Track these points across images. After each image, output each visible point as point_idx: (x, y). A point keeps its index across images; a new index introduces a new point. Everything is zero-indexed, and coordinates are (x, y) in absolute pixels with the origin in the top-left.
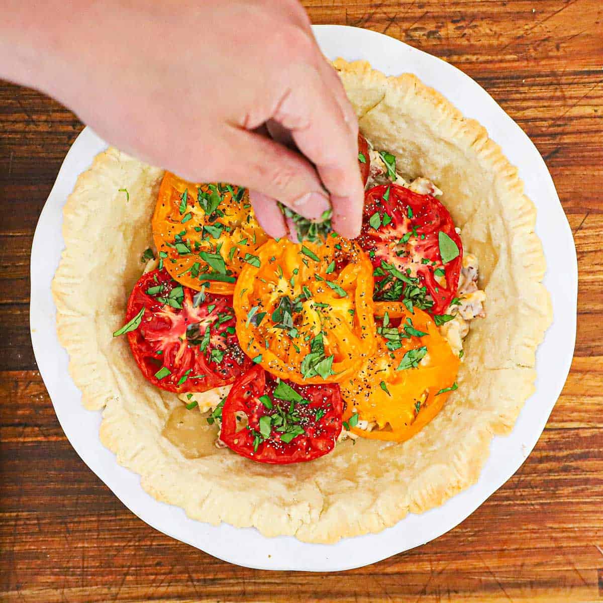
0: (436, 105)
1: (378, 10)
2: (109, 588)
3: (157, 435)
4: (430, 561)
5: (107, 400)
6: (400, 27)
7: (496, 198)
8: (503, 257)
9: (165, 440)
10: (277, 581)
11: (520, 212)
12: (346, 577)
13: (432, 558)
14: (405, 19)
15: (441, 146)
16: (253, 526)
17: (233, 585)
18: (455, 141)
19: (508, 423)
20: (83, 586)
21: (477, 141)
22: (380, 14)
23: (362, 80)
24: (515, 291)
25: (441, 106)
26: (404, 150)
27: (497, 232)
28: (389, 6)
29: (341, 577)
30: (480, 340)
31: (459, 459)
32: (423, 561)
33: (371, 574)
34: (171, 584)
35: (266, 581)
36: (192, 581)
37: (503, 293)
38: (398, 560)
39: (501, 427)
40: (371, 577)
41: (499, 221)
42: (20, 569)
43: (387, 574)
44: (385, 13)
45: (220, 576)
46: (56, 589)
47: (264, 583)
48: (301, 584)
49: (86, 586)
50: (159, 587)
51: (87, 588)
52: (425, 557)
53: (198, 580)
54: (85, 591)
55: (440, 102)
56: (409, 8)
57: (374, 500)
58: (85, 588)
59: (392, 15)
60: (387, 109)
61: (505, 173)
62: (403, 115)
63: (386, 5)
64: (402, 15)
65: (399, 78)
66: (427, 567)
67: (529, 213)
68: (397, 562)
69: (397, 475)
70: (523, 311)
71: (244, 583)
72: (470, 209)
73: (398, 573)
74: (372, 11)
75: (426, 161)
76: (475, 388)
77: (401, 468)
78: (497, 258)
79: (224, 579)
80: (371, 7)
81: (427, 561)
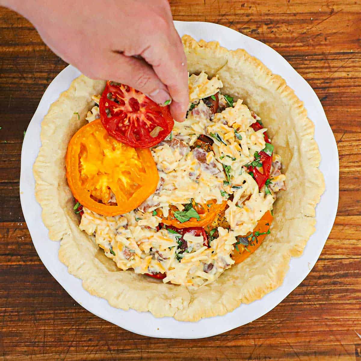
0: (257, 67)
1: (223, 18)
2: (59, 355)
3: (92, 257)
4: (254, 339)
5: (63, 235)
6: (236, 27)
7: (292, 120)
8: (296, 155)
9: (97, 260)
10: (162, 351)
11: (305, 127)
12: (203, 349)
13: (255, 337)
14: (238, 23)
15: (260, 91)
16: (149, 311)
17: (135, 353)
18: (267, 87)
19: (300, 249)
20: (44, 354)
21: (280, 87)
22: (224, 19)
23: (214, 52)
24: (303, 173)
25: (260, 67)
26: (238, 94)
27: (292, 139)
28: (230, 15)
29: (200, 348)
30: (283, 203)
31: (271, 271)
32: (249, 339)
33: (218, 347)
34: (97, 352)
35: (155, 351)
36: (110, 351)
37: (296, 175)
38: (235, 338)
39: (296, 252)
40: (218, 349)
41: (293, 133)
42: (6, 343)
43: (228, 347)
44: (227, 19)
45: (128, 347)
46: (27, 355)
48: (175, 353)
49: (46, 353)
50: (90, 354)
51: (46, 355)
52: (251, 337)
53: (114, 350)
55: (259, 65)
56: (241, 17)
57: (221, 296)
59: (231, 20)
60: (229, 69)
61: (296, 105)
62: (238, 73)
63: (228, 15)
64: (237, 20)
65: (236, 52)
66: (252, 342)
67: (310, 127)
68: (234, 340)
69: (234, 282)
70: (307, 184)
71: (141, 352)
72: (276, 128)
73: (235, 346)
74: (220, 18)
75: (251, 100)
76: (280, 231)
77: (237, 278)
78: (292, 155)
79: (129, 349)
80: (219, 15)
81: (252, 339)
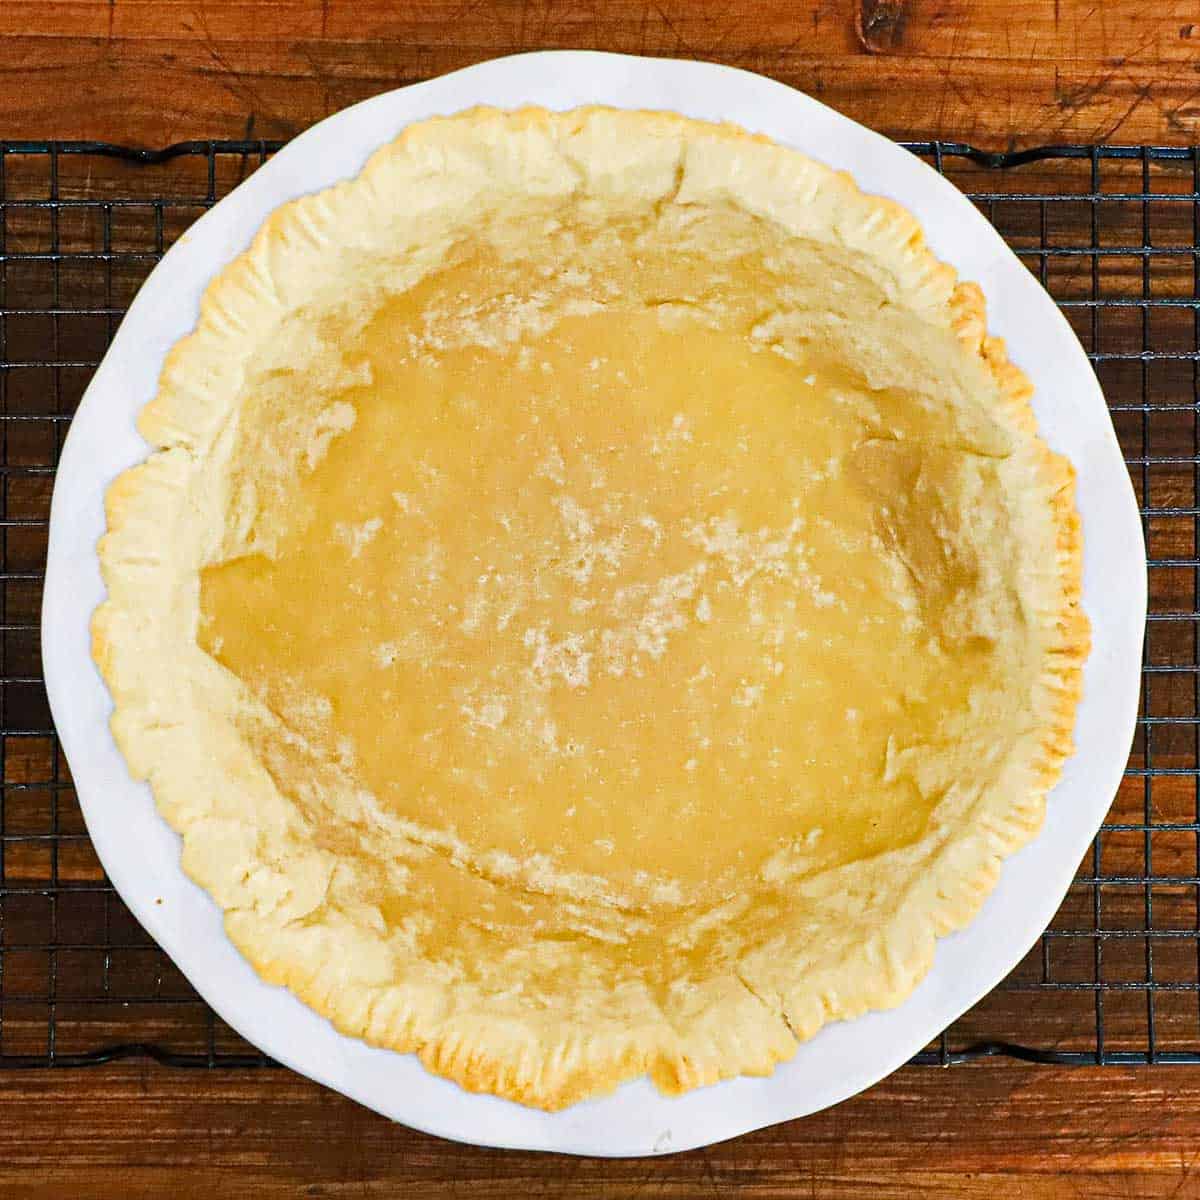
1: (1118, 72)
2: (545, 1184)
4: (1182, 1150)
6: (1160, 105)
10: (881, 1180)
12: (1015, 1177)
13: (1186, 1145)
14: (1166, 92)
17: (792, 1184)
20: (493, 1178)
22: (1122, 78)
28: (1139, 65)
29: (1005, 1175)
32: (1166, 1149)
33: (1063, 1172)
34: (669, 1179)
35: (858, 1179)
36: (711, 1174)
38: (1118, 1145)
40: (1064, 1178)
42: (370, 1137)
43: (1097, 1174)
44: (1130, 78)
45: (766, 1166)
46: (440, 1180)
47: (854, 1184)
48: (925, 1188)
49: (500, 1177)
50: (646, 1183)
51: (502, 1181)
52: (1170, 1141)
53: (723, 1173)
54: (497, 1186)
56: (1178, 72)
58: (496, 1181)
59: (1144, 83)
63: (1133, 64)
64: (1163, 83)
66: (1174, 1161)
68: (1116, 1150)
71: (813, 1180)
73: (1115, 1173)
74: (1107, 73)
79: (773, 1173)
80: (1104, 64)
81: (1174, 1149)
